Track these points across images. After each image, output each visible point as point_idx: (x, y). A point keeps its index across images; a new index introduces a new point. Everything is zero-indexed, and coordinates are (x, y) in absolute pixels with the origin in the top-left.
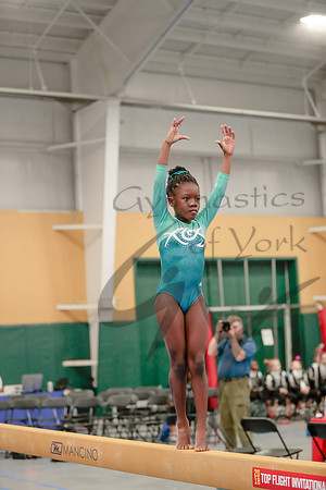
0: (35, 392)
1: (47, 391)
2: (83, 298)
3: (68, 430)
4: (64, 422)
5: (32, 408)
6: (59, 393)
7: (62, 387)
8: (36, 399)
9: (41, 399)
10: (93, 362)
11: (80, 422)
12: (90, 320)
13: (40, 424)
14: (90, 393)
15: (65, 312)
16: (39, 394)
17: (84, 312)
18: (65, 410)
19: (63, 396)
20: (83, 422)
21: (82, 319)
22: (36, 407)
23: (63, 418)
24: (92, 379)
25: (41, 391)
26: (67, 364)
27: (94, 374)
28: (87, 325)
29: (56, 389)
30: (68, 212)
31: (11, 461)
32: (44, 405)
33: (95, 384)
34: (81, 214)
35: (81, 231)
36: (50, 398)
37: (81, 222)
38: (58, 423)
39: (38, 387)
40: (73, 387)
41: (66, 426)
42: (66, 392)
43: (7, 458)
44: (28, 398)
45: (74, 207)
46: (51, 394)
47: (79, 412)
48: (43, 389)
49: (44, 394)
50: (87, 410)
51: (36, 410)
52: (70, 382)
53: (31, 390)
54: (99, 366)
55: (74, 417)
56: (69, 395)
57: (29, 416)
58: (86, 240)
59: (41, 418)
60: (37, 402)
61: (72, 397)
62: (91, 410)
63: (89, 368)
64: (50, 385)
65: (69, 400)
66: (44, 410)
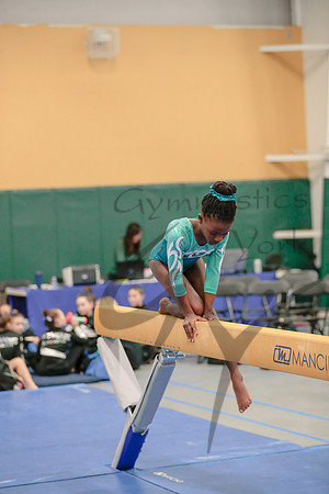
0: (237, 273)
1: (253, 272)
2: (301, 146)
3: (285, 326)
4: (278, 314)
5: (235, 295)
6: (269, 274)
7: (273, 266)
8: (239, 283)
9: (247, 282)
10: (315, 233)
11: (298, 314)
12: (312, 176)
13: (245, 317)
14: (313, 275)
15: (277, 164)
16: (243, 277)
17: (304, 165)
18: (279, 298)
19: (275, 278)
20: (305, 314)
21: (300, 174)
22: (240, 295)
23: (276, 309)
24: (314, 257)
25: (245, 272)
26: (280, 235)
27: (317, 249)
28: (307, 183)
29: (265, 269)
30: (281, 28)
31: (206, 367)
32: (250, 291)
33: (318, 263)
34: (299, 30)
35: (299, 54)
36: (258, 281)
37: (299, 41)
38: (270, 315)
39: (241, 266)
40: (289, 266)
41: (282, 320)
42: (280, 274)
43: (200, 362)
44: (229, 281)
45: (289, 21)
46: (259, 275)
47: (297, 301)
48: (247, 270)
49: (248, 276)
50: (310, 298)
51: (241, 298)
52: (286, 260)
53: (232, 271)
54: (324, 238)
55: (291, 308)
56: (284, 277)
57: (229, 305)
58: (307, 66)
59: (246, 309)
60: (242, 287)
61: (289, 281)
62: (315, 299)
63: (310, 241)
64: (258, 264)
65: (286, 284)
66: (250, 298)
